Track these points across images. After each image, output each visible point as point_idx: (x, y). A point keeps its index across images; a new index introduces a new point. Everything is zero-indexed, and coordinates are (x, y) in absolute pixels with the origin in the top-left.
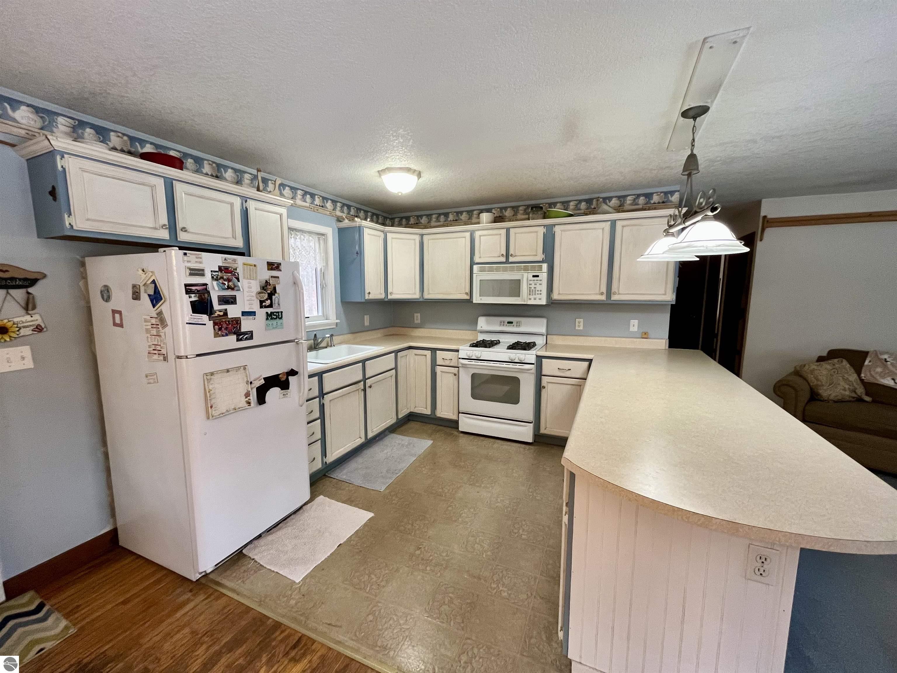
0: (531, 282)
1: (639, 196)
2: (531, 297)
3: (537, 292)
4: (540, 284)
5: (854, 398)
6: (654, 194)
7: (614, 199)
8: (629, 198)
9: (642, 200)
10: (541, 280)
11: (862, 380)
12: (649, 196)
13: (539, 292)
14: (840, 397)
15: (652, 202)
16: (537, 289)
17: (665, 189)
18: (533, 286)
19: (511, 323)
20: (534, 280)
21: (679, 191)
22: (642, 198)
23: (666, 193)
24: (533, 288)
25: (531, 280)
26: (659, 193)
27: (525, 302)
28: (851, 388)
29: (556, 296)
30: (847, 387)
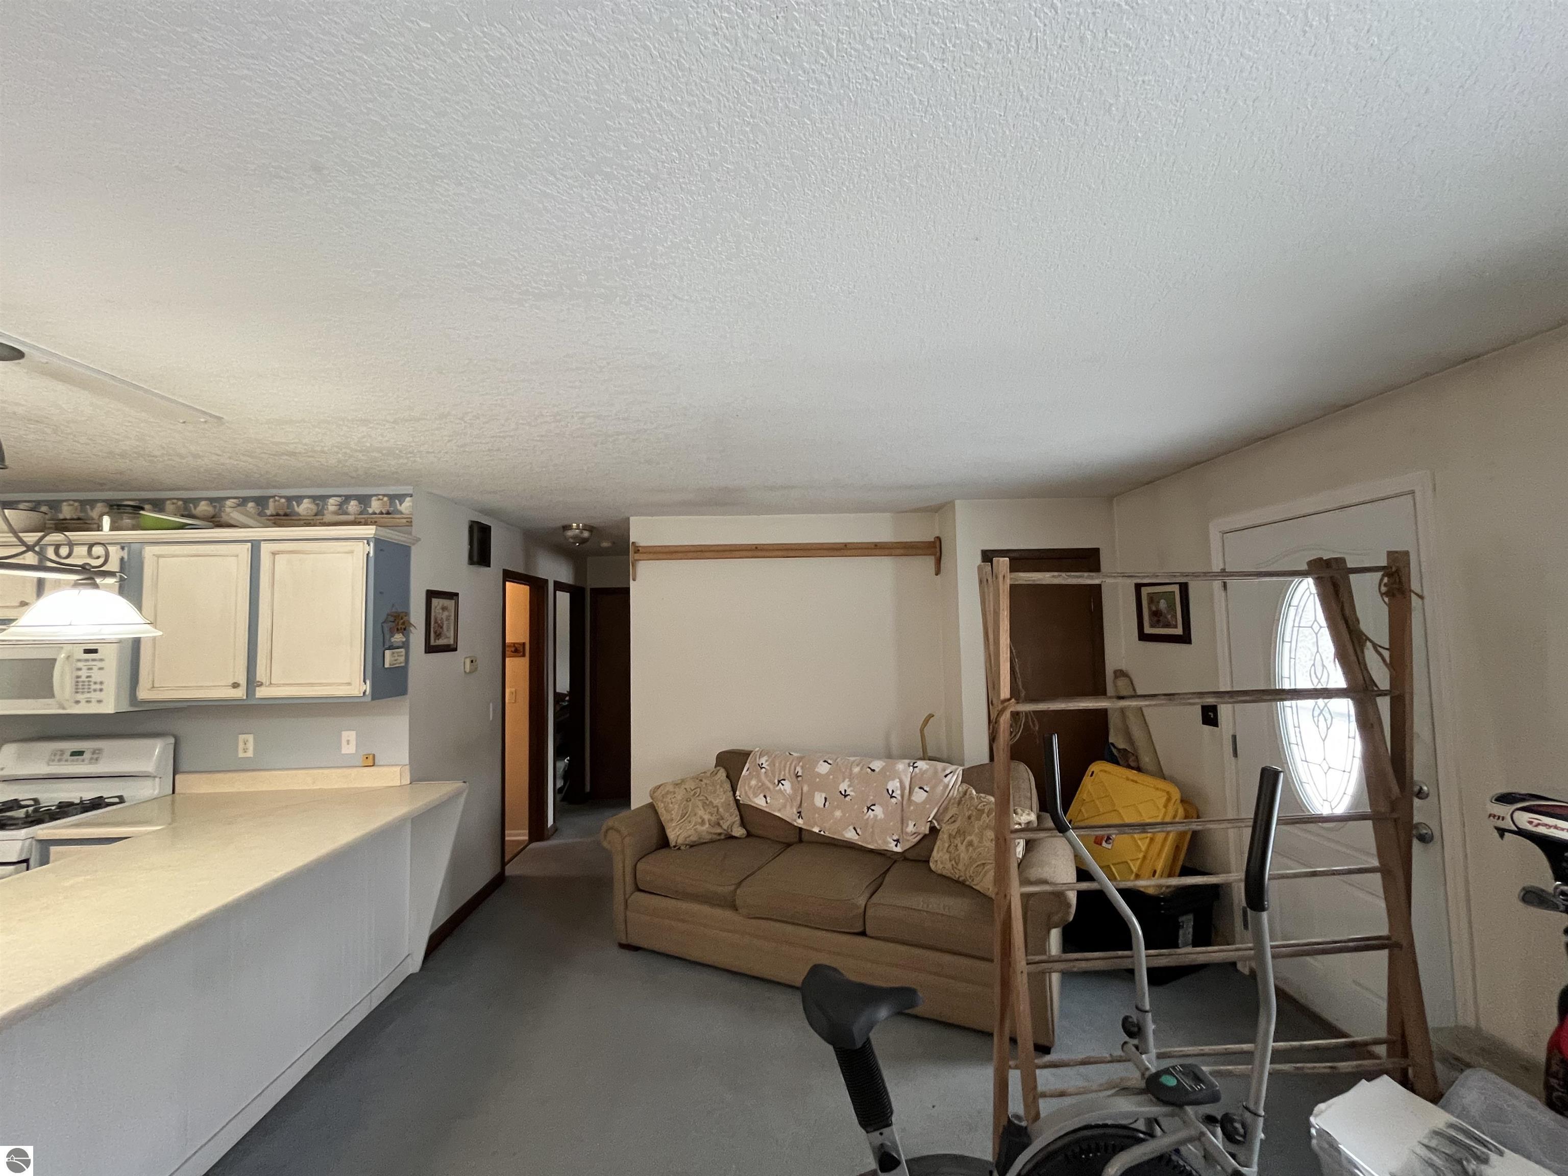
0: (80, 665)
1: (348, 498)
2: (79, 697)
3: (93, 687)
4: (101, 669)
5: (720, 834)
6: (374, 498)
7: (306, 501)
8: (332, 501)
9: (353, 506)
10: (101, 660)
11: (737, 801)
12: (364, 500)
13: (98, 687)
14: (694, 838)
15: (370, 511)
16: (93, 680)
17: (392, 490)
18: (84, 673)
19: (78, 753)
20: (87, 660)
21: (411, 496)
22: (353, 503)
23: (392, 498)
24: (83, 678)
25: (79, 660)
26: (381, 497)
27: (64, 708)
28: (713, 818)
29: (143, 694)
30: (706, 817)
